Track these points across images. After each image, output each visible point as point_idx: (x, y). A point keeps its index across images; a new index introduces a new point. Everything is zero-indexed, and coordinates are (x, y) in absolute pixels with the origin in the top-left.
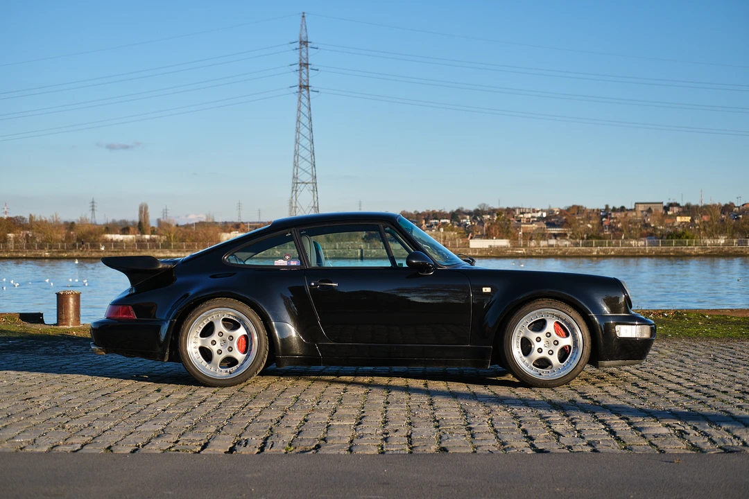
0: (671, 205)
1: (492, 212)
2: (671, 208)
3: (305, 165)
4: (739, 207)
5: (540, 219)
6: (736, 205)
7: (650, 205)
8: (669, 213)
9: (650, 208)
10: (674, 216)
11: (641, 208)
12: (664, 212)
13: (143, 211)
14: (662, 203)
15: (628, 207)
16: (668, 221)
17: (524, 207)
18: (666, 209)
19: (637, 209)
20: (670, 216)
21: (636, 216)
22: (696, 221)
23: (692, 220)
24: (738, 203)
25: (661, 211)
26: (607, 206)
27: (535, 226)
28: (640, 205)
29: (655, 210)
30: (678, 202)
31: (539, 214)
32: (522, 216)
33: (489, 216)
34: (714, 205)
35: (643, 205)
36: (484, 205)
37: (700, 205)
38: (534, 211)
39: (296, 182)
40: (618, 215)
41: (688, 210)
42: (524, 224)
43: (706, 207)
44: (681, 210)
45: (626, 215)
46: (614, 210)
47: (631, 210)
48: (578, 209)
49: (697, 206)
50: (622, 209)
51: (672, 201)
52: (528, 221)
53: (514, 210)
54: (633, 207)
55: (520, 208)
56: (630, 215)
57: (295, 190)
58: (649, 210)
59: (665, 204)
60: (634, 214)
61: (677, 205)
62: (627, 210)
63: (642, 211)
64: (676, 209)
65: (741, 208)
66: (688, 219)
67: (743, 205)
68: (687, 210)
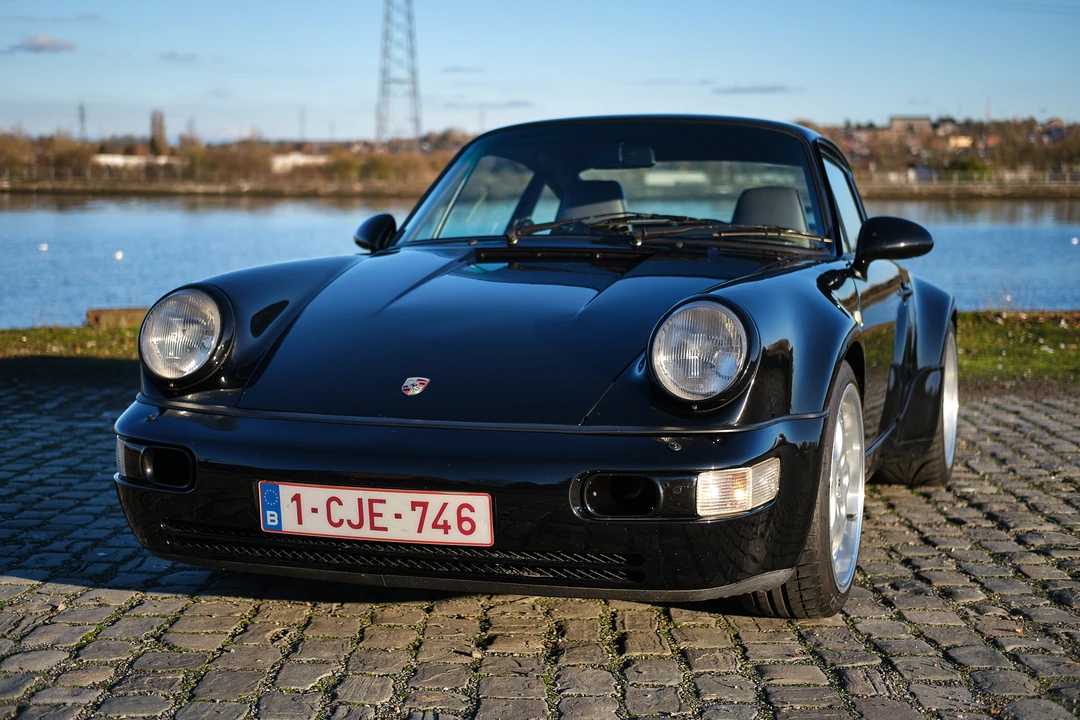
0: (943, 121)
2: (942, 125)
3: (399, 53)
4: (1042, 125)
6: (1039, 122)
7: (912, 122)
8: (941, 132)
9: (911, 126)
10: (947, 137)
11: (898, 125)
12: (931, 132)
13: (157, 121)
14: (929, 118)
16: (938, 145)
18: (935, 126)
19: (892, 127)
20: (941, 138)
21: (890, 138)
22: (981, 146)
23: (974, 145)
25: (928, 129)
26: (848, 122)
28: (897, 121)
29: (919, 129)
30: (953, 117)
34: (1008, 122)
35: (901, 121)
37: (986, 121)
39: (386, 80)
40: (863, 136)
41: (968, 128)
43: (996, 124)
44: (956, 126)
45: (875, 137)
46: (859, 128)
47: (883, 128)
49: (982, 123)
50: (871, 127)
51: (944, 115)
54: (887, 124)
56: (883, 135)
57: (384, 92)
58: (911, 129)
59: (934, 118)
60: (888, 134)
61: (951, 121)
62: (878, 128)
63: (899, 131)
64: (949, 128)
65: (1045, 126)
66: (967, 142)
67: (1050, 122)
68: (965, 127)
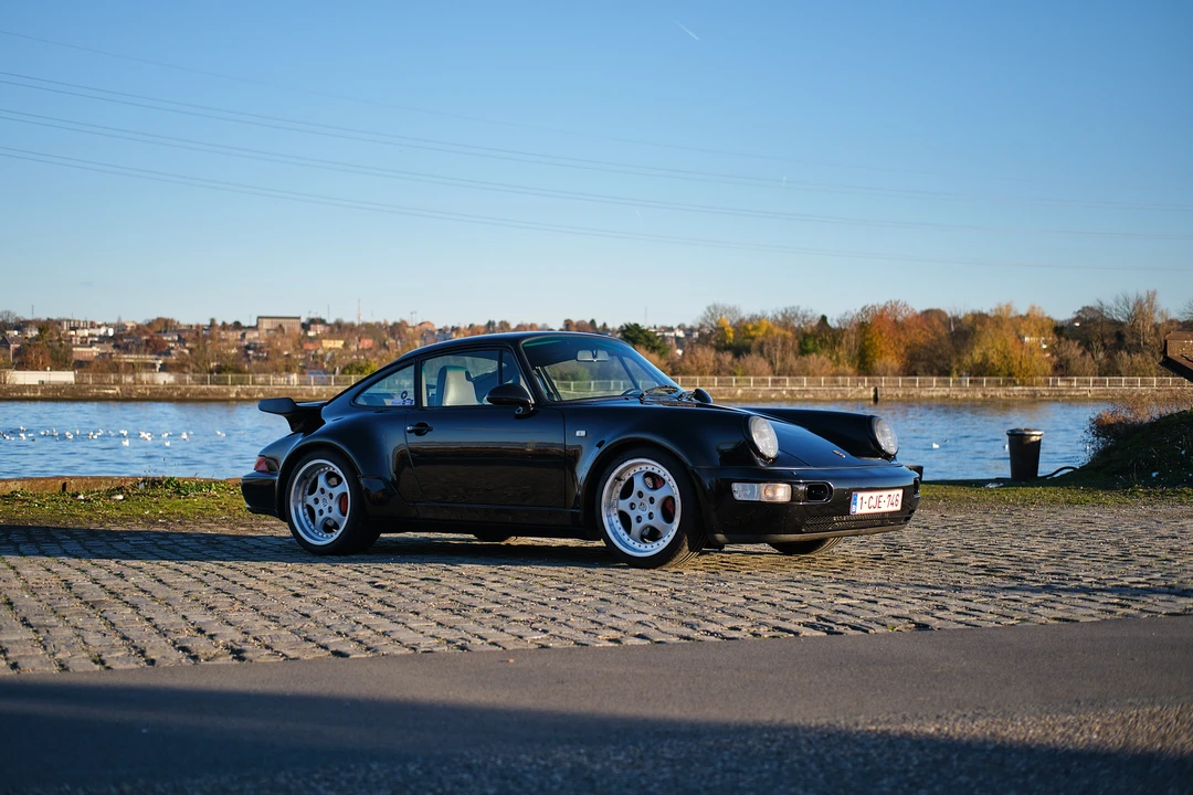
0: (313, 321)
1: (21, 326)
2: (312, 326)
4: (414, 327)
5: (104, 339)
6: (410, 324)
7: (281, 320)
8: (311, 334)
9: (280, 326)
10: (318, 339)
11: (266, 325)
12: (302, 333)
14: (299, 318)
15: (245, 323)
16: (310, 346)
17: (77, 319)
18: (306, 327)
19: (260, 326)
20: (310, 338)
21: (258, 338)
22: (354, 348)
23: (345, 345)
24: (413, 321)
25: (298, 329)
26: (213, 321)
27: (96, 350)
28: (265, 320)
29: (289, 329)
30: (323, 317)
31: (102, 331)
32: (73, 333)
33: (16, 333)
34: (379, 324)
35: (269, 320)
36: (9, 313)
37: (357, 323)
38: (93, 325)
40: (231, 335)
41: (339, 329)
42: (77, 346)
43: (367, 326)
44: (328, 328)
45: (243, 335)
46: (224, 326)
47: (250, 328)
48: (166, 325)
49: (352, 325)
50: (237, 326)
51: (313, 316)
52: (84, 342)
53: (59, 323)
54: (254, 324)
55: (69, 321)
56: (251, 336)
58: (280, 329)
59: (303, 320)
60: (256, 334)
61: (322, 322)
62: (245, 328)
63: (268, 330)
64: (320, 329)
65: (417, 329)
66: (339, 344)
67: (421, 324)
68: (336, 330)
